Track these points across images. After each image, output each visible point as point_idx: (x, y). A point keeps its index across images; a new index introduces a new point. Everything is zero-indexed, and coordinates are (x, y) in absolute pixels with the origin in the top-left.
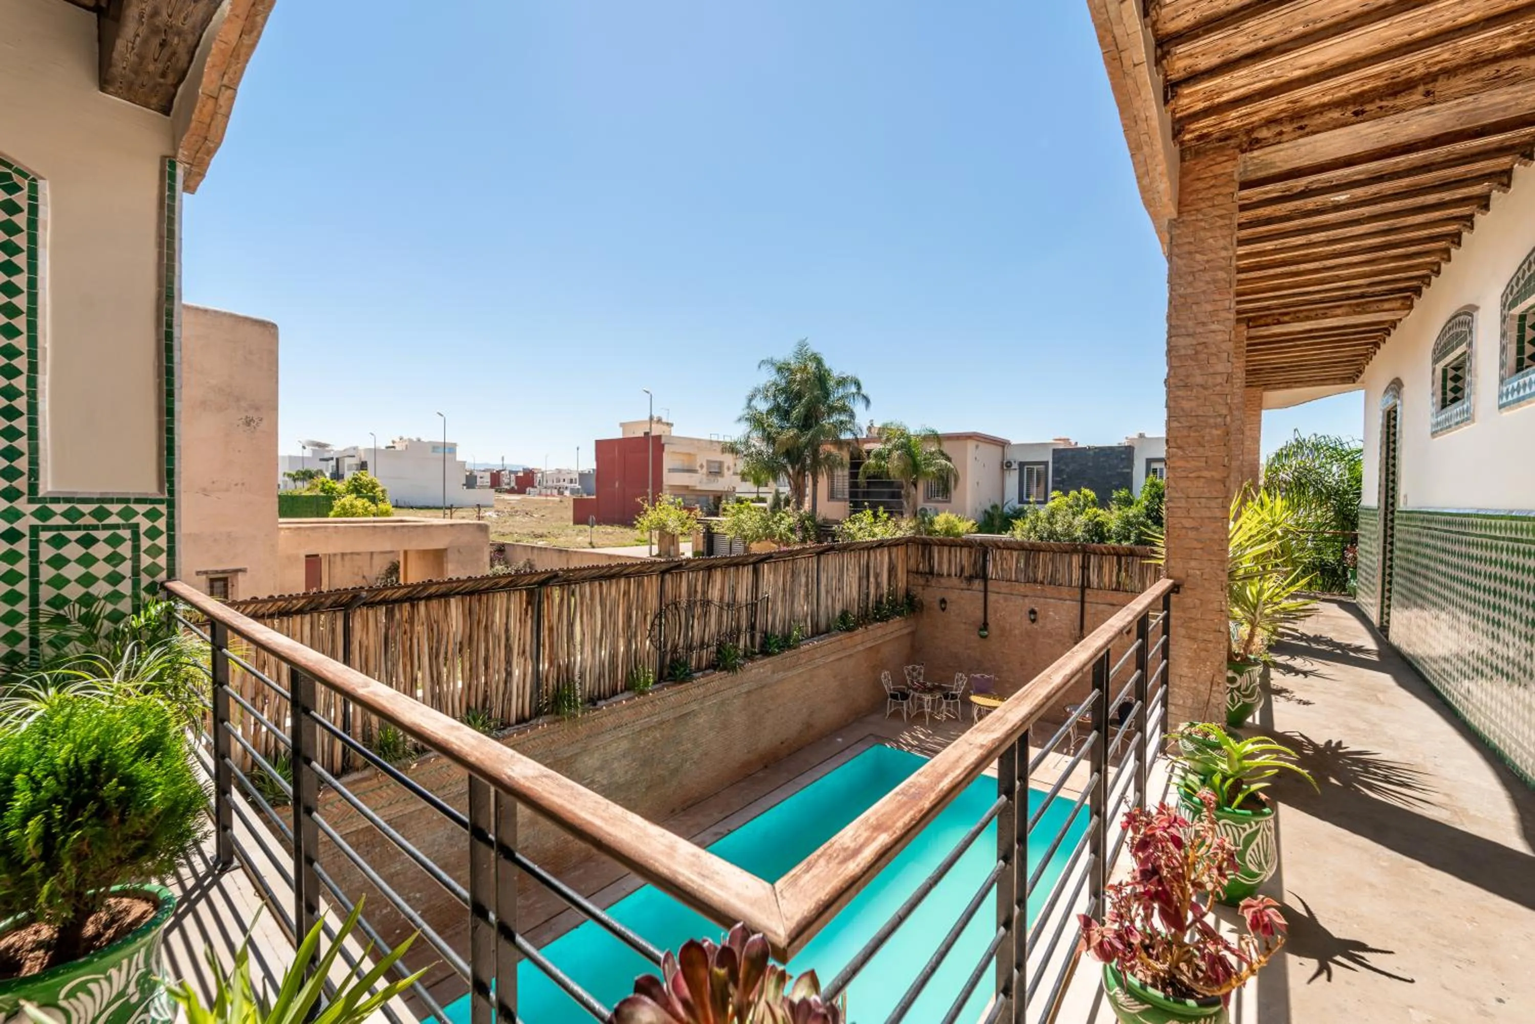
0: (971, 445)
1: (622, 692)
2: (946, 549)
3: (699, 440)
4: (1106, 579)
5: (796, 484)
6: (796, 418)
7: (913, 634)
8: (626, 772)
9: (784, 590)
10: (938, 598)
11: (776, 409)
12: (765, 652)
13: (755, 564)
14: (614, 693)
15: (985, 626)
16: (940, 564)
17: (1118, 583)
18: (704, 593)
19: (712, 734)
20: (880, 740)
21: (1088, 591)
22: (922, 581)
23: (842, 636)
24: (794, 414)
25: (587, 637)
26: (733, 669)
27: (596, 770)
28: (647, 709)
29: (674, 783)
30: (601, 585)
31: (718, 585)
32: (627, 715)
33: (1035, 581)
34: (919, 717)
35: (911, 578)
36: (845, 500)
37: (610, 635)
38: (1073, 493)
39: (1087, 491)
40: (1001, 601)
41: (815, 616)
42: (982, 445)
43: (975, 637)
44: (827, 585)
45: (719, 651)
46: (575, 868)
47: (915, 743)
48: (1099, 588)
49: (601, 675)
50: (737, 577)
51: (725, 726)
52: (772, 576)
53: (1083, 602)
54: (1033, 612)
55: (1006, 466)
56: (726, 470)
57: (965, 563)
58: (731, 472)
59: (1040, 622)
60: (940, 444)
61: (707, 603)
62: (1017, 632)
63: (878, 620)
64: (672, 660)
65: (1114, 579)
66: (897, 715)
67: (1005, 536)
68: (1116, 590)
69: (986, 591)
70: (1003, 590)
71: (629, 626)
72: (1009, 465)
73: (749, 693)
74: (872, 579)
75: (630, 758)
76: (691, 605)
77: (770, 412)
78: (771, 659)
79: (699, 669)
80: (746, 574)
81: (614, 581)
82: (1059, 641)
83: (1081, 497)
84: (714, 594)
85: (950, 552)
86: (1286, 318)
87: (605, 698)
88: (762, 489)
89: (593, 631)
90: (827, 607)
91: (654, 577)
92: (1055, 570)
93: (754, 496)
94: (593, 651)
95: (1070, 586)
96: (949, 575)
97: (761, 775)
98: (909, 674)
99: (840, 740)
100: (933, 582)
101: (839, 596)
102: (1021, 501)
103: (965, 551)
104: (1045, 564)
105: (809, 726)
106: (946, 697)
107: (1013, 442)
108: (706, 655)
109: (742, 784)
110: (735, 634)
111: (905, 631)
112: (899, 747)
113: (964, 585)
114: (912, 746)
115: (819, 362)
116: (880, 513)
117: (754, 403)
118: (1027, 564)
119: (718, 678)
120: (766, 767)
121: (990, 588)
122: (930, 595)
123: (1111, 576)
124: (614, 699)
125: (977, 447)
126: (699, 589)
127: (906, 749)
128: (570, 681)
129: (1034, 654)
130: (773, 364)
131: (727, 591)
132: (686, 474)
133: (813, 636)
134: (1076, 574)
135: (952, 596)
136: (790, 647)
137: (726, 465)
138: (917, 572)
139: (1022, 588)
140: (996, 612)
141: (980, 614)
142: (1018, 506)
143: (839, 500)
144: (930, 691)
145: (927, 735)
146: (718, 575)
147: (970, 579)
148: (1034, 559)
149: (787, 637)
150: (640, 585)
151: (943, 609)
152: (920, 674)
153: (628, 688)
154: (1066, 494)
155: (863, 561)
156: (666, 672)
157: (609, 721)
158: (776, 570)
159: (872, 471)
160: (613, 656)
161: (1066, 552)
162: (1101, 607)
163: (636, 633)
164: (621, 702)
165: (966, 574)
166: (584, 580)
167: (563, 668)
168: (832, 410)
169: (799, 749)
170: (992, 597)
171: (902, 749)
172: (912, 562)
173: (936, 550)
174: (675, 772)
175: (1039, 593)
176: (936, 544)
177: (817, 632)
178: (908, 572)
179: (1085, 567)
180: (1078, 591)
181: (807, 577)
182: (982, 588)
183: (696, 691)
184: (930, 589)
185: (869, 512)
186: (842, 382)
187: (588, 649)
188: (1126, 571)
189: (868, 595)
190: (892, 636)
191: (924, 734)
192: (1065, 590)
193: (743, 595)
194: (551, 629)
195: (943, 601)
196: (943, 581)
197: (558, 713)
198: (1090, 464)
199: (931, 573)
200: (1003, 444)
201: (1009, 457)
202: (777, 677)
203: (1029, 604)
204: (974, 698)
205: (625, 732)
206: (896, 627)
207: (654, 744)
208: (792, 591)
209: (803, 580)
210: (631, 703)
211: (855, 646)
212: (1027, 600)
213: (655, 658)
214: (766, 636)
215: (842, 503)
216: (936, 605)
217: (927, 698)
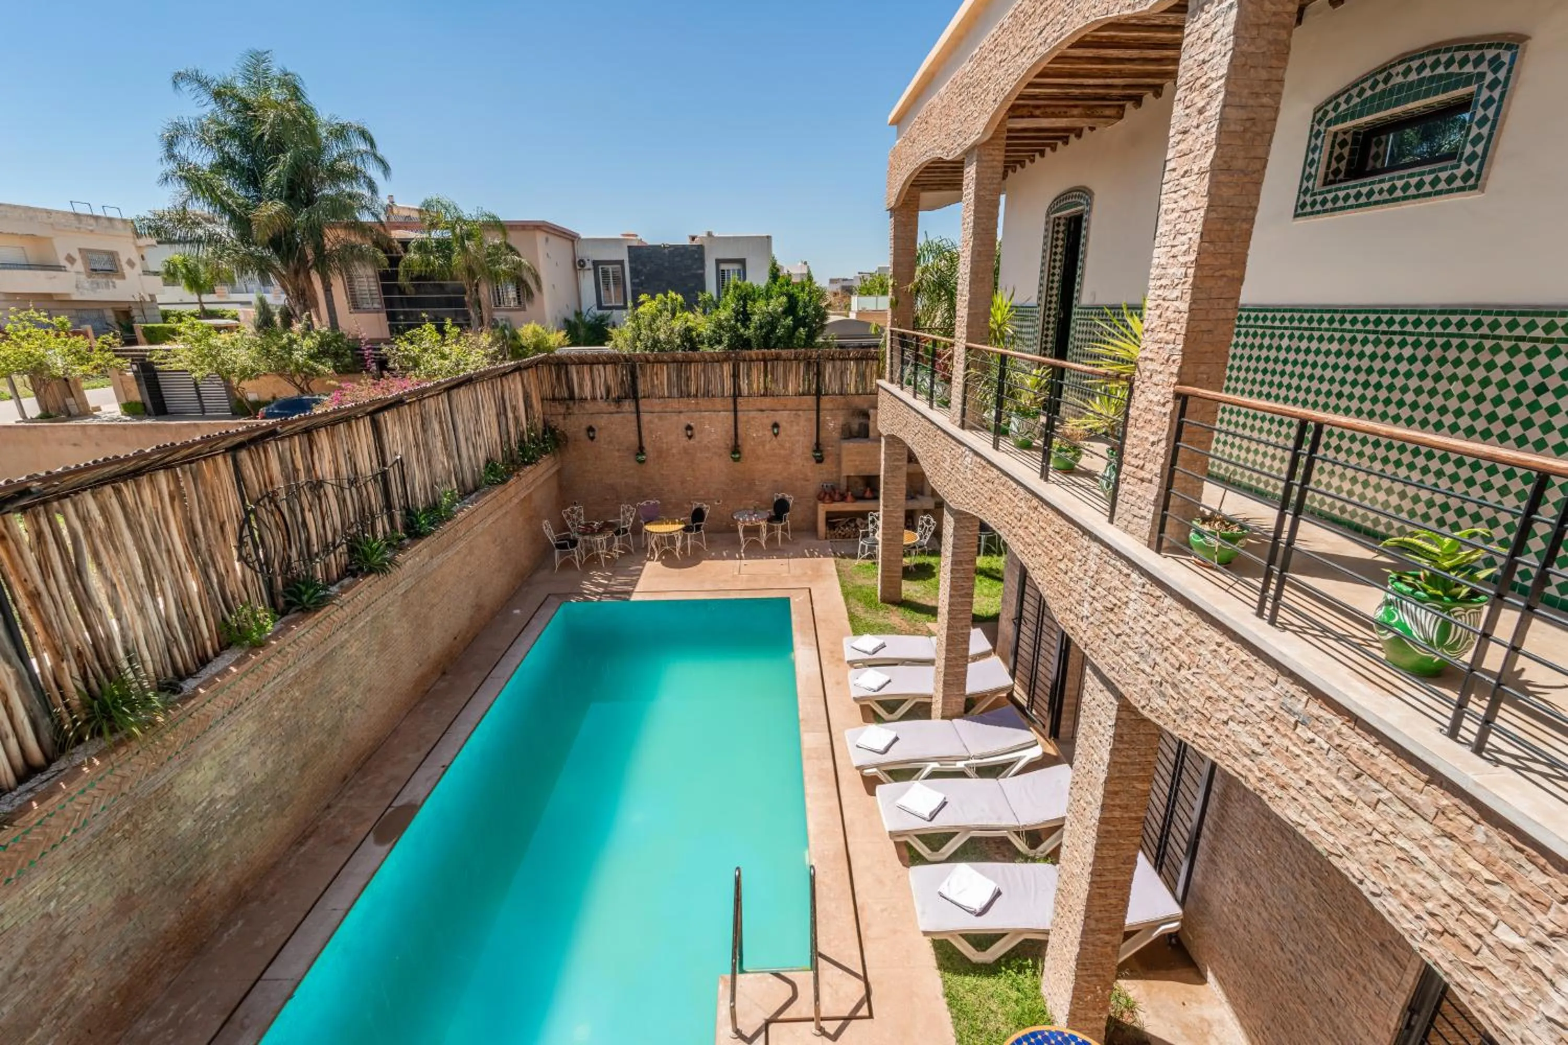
0: (540, 237)
1: (217, 654)
2: (586, 368)
3: (49, 212)
4: (755, 386)
5: (296, 289)
6: (277, 184)
7: (559, 472)
8: (264, 763)
9: (417, 445)
10: (584, 427)
11: (226, 164)
12: (414, 532)
13: (372, 414)
14: (203, 661)
15: (641, 450)
16: (581, 386)
17: (766, 388)
18: (310, 469)
19: (372, 661)
20: (564, 597)
21: (740, 400)
22: (561, 409)
23: (497, 491)
24: (272, 177)
25: (122, 588)
26: (380, 569)
27: (215, 782)
28: (274, 665)
29: (338, 744)
30: (118, 491)
31: (327, 454)
32: (245, 686)
33: (689, 396)
34: (592, 561)
35: (547, 408)
36: (377, 311)
37: (167, 574)
38: (660, 296)
39: (672, 294)
40: (656, 420)
41: (458, 472)
42: (552, 239)
43: (632, 463)
44: (464, 430)
45: (352, 550)
46: (225, 925)
47: (601, 590)
48: (750, 395)
49: (171, 642)
50: (351, 436)
51: (384, 647)
52: (397, 429)
53: (735, 411)
54: (689, 428)
55: (579, 265)
56: (126, 268)
57: (612, 384)
58: (138, 269)
59: (697, 437)
60: (505, 234)
61: (317, 486)
62: (674, 451)
63: (527, 464)
64: (286, 584)
65: (762, 385)
66: (568, 564)
67: (608, 348)
68: (764, 395)
69: (638, 412)
70: (657, 409)
71: (198, 552)
72: (582, 264)
73: (405, 595)
74: (510, 415)
75: (263, 743)
76: (293, 492)
77: (217, 168)
78: (427, 540)
79: (329, 582)
80: (363, 431)
81: (144, 479)
82: (715, 453)
83: (669, 301)
84: (325, 468)
85: (591, 371)
86: (1037, 112)
87: (190, 674)
88: (205, 298)
89: (130, 575)
90: (470, 459)
91: (220, 459)
92: (708, 382)
93: (196, 308)
94: (141, 609)
95: (723, 396)
96: (594, 398)
97: (443, 684)
98: (568, 517)
99: (517, 611)
100: (575, 409)
101: (480, 441)
102: (600, 307)
103: (609, 368)
104: (697, 373)
105: (479, 607)
106: (617, 533)
107: (583, 236)
108: (338, 558)
109: (424, 705)
110: (366, 517)
111: (554, 469)
112: (587, 600)
113: (613, 408)
114: (601, 594)
115: (296, 92)
116: (447, 328)
117: (181, 150)
118: (679, 376)
119: (367, 587)
120: (444, 673)
121: (642, 408)
122: (574, 425)
123: (759, 382)
124: (206, 673)
125: (547, 240)
126: (300, 465)
127: (595, 599)
128: (112, 672)
129: (693, 470)
130: (203, 84)
131: (342, 461)
132: (42, 274)
133: (462, 497)
134: (728, 383)
135: (600, 422)
136: (442, 520)
137: (123, 260)
138: (554, 399)
139: (675, 404)
140: (651, 432)
141: (634, 438)
142: (599, 312)
143: (368, 311)
144: (601, 531)
145: (608, 578)
146: (323, 439)
147: (619, 400)
148: (686, 370)
149: (433, 507)
150: (197, 477)
151: (592, 438)
152: (579, 515)
153: (224, 646)
154: (653, 298)
155: (498, 393)
156: (281, 601)
157: (216, 708)
158: (401, 419)
159: (417, 270)
160: (183, 602)
161: (718, 361)
162: (752, 414)
163: (212, 557)
164: (226, 671)
165: (614, 395)
166: (78, 489)
167: (89, 653)
168: (335, 175)
169: (475, 637)
170: (645, 417)
171: (591, 601)
172: (546, 387)
173: (573, 370)
174: (332, 732)
175: (693, 407)
176: (574, 363)
177: (467, 492)
178: (542, 400)
179: (735, 376)
180: (731, 400)
181: (440, 423)
182: (633, 409)
183: (341, 614)
184: (573, 418)
185: (429, 327)
186: (341, 133)
187: (128, 608)
188: (772, 375)
189: (508, 433)
190: (542, 479)
191: (604, 578)
192: (718, 400)
193: (366, 463)
194: (34, 597)
195: (591, 429)
196: (587, 406)
197: (113, 731)
198: (666, 264)
199: (572, 397)
200: (572, 238)
201: (580, 254)
202: (436, 562)
203: (684, 420)
204: (650, 528)
205: (248, 710)
206: (545, 468)
207: (295, 708)
208: (426, 444)
209: (437, 427)
210: (245, 667)
211: (510, 500)
212: (682, 416)
213: (257, 586)
214: (409, 512)
215: (374, 316)
216: (583, 435)
217: (599, 539)
